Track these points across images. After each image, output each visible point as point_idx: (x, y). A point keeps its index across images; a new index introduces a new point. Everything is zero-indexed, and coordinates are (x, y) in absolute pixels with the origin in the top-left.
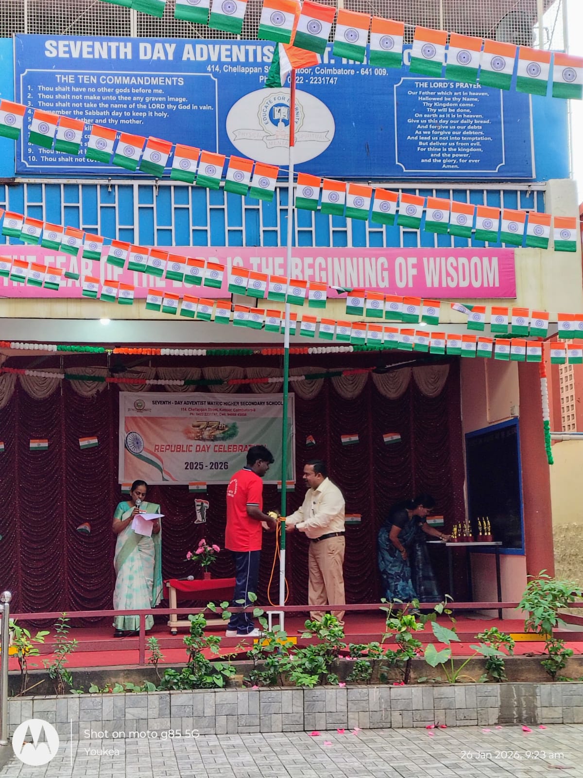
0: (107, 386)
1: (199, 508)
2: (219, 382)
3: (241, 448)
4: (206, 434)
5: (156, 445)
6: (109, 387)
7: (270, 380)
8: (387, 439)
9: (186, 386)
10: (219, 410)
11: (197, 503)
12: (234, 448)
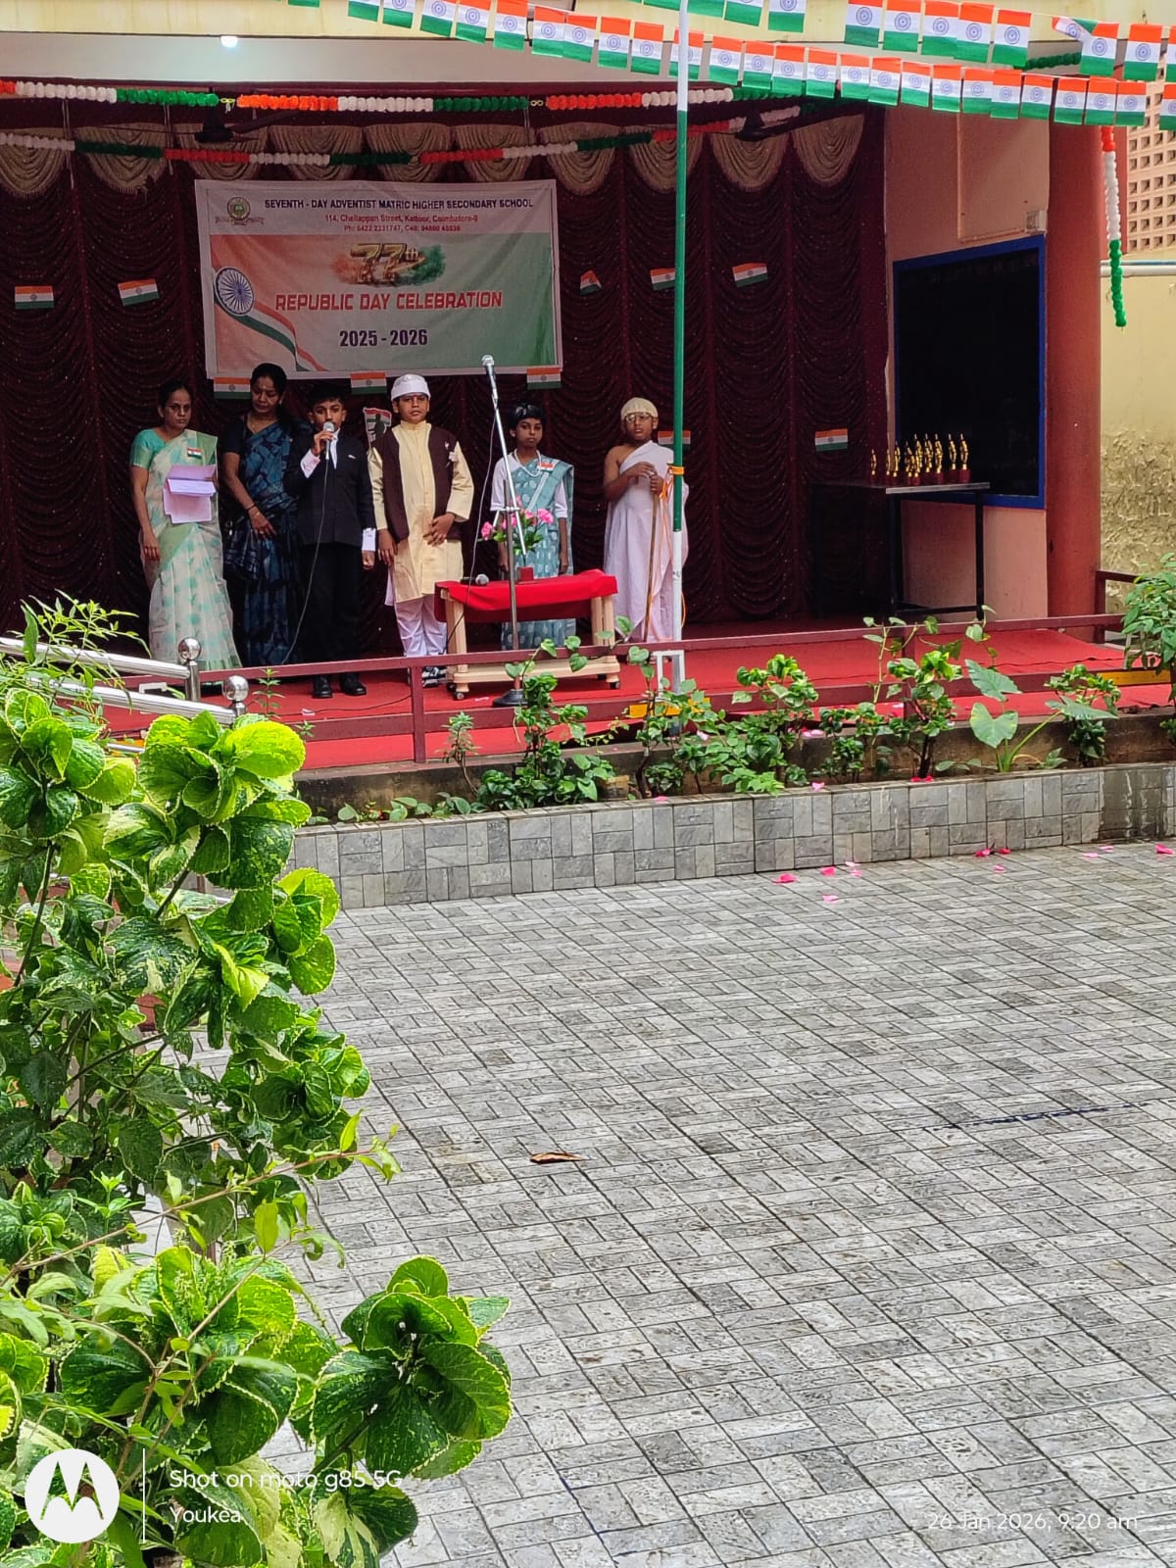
0: (168, 168)
1: (372, 425)
2: (401, 158)
3: (451, 298)
4: (379, 272)
5: (279, 297)
6: (171, 168)
7: (507, 154)
8: (740, 275)
9: (332, 167)
10: (403, 218)
11: (367, 417)
12: (437, 301)
